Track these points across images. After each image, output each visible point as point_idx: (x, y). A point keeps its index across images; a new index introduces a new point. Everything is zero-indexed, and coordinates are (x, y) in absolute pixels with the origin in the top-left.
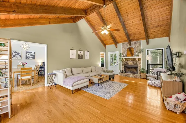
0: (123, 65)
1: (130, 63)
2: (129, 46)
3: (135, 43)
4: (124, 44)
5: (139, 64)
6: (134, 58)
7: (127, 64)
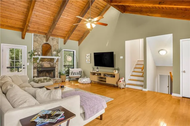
0: (34, 68)
1: (46, 65)
2: (45, 42)
3: (53, 39)
4: (37, 35)
5: (56, 65)
6: (51, 59)
7: (42, 67)
